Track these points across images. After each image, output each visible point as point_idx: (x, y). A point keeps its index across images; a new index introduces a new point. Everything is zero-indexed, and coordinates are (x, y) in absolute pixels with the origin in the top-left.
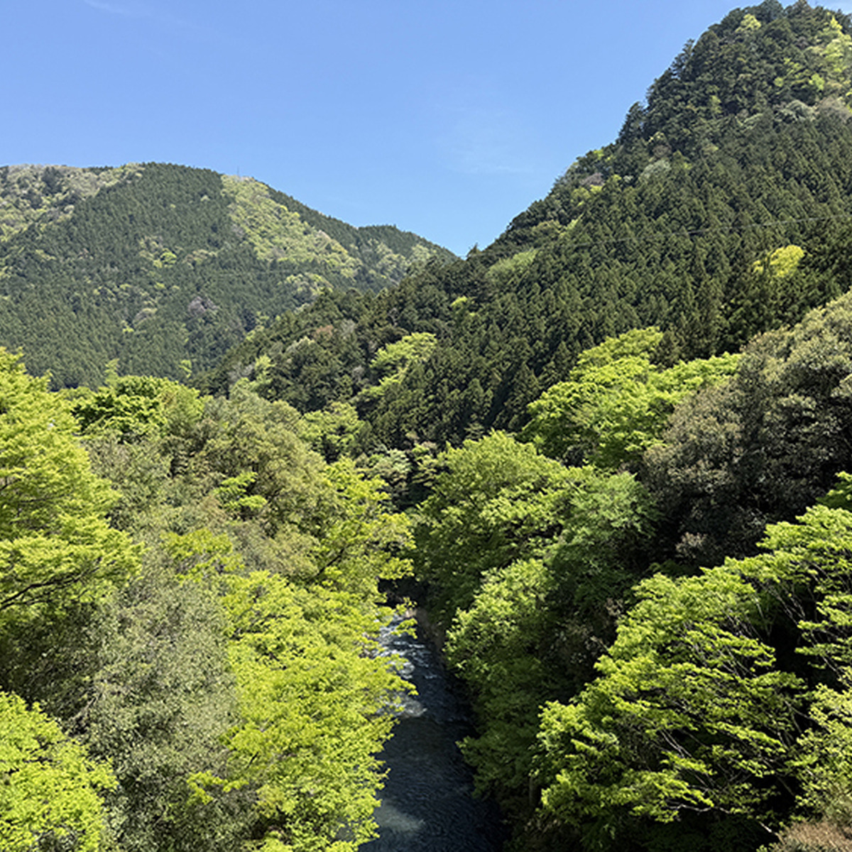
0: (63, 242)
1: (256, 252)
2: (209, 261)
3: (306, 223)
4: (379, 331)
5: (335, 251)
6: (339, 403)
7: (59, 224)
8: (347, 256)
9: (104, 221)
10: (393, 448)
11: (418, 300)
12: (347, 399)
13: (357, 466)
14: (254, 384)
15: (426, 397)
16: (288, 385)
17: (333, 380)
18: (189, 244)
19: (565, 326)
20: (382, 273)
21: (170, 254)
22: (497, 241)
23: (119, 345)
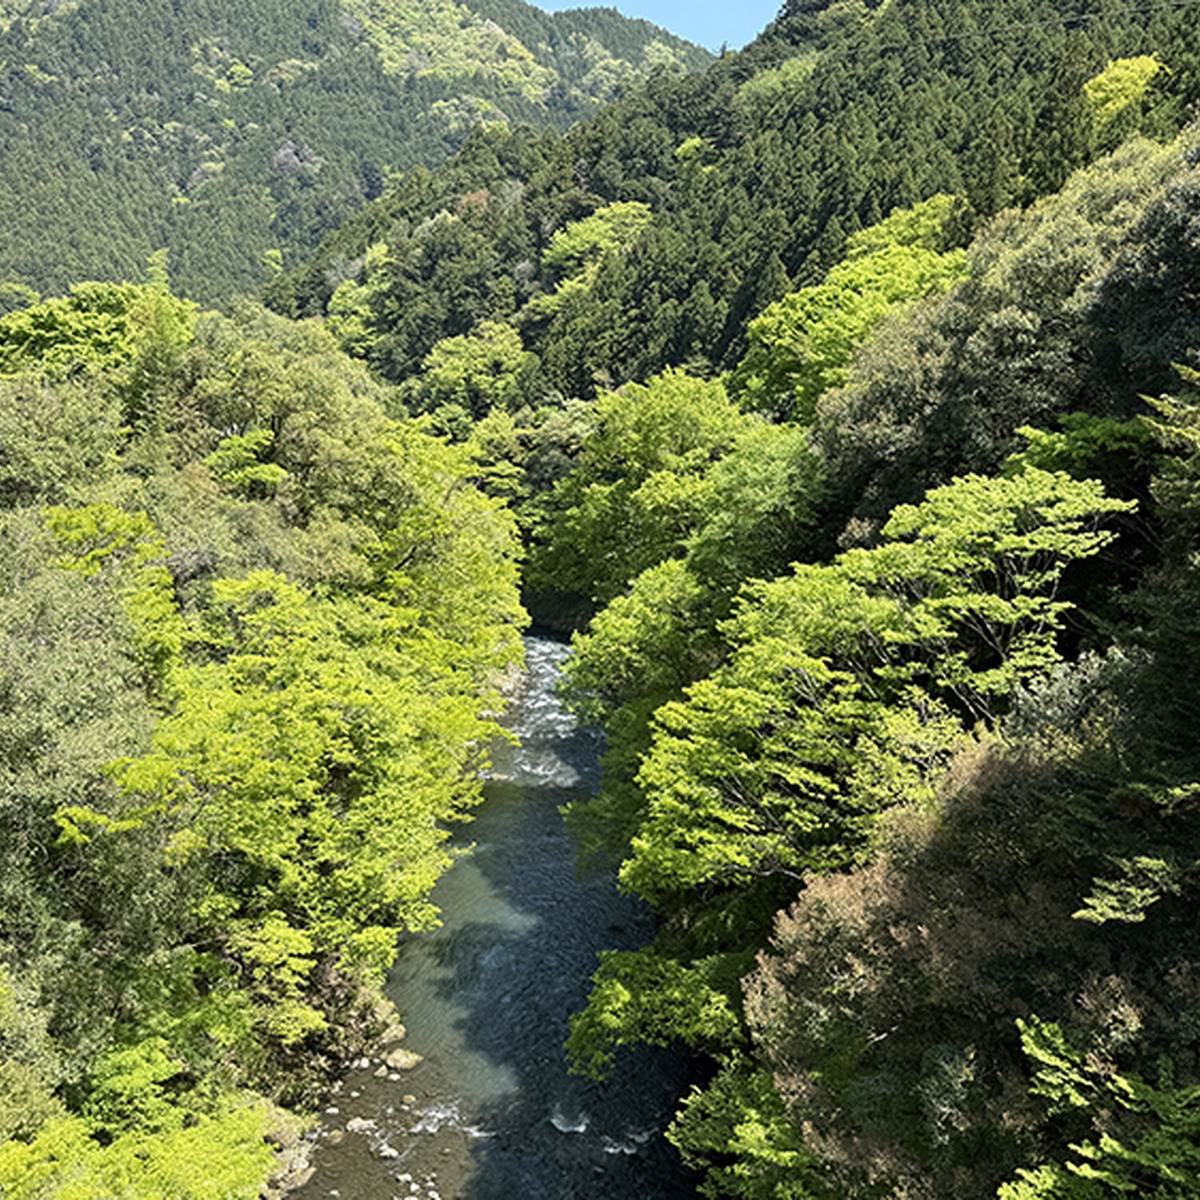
0: (68, 50)
1: (382, 61)
2: (305, 79)
3: (464, 7)
4: (558, 199)
5: (513, 57)
6: (490, 323)
7: (59, 19)
8: (533, 65)
9: (132, 13)
10: (571, 397)
11: (623, 144)
12: (507, 316)
13: (516, 426)
14: (364, 291)
15: (625, 312)
16: (418, 294)
17: (483, 285)
18: (273, 50)
19: (844, 189)
20: (593, 95)
21: (243, 68)
22: (761, 37)
23: (168, 227)
